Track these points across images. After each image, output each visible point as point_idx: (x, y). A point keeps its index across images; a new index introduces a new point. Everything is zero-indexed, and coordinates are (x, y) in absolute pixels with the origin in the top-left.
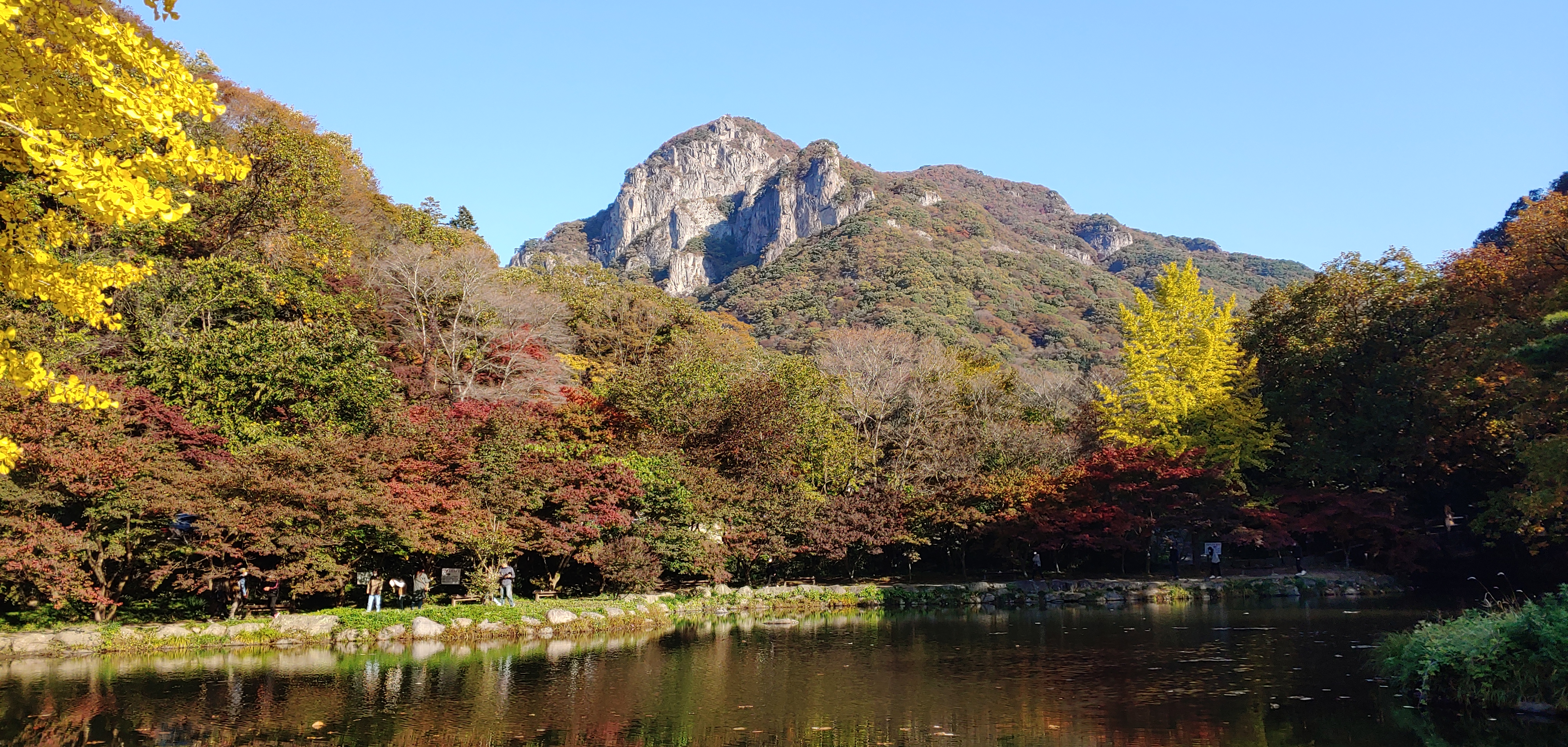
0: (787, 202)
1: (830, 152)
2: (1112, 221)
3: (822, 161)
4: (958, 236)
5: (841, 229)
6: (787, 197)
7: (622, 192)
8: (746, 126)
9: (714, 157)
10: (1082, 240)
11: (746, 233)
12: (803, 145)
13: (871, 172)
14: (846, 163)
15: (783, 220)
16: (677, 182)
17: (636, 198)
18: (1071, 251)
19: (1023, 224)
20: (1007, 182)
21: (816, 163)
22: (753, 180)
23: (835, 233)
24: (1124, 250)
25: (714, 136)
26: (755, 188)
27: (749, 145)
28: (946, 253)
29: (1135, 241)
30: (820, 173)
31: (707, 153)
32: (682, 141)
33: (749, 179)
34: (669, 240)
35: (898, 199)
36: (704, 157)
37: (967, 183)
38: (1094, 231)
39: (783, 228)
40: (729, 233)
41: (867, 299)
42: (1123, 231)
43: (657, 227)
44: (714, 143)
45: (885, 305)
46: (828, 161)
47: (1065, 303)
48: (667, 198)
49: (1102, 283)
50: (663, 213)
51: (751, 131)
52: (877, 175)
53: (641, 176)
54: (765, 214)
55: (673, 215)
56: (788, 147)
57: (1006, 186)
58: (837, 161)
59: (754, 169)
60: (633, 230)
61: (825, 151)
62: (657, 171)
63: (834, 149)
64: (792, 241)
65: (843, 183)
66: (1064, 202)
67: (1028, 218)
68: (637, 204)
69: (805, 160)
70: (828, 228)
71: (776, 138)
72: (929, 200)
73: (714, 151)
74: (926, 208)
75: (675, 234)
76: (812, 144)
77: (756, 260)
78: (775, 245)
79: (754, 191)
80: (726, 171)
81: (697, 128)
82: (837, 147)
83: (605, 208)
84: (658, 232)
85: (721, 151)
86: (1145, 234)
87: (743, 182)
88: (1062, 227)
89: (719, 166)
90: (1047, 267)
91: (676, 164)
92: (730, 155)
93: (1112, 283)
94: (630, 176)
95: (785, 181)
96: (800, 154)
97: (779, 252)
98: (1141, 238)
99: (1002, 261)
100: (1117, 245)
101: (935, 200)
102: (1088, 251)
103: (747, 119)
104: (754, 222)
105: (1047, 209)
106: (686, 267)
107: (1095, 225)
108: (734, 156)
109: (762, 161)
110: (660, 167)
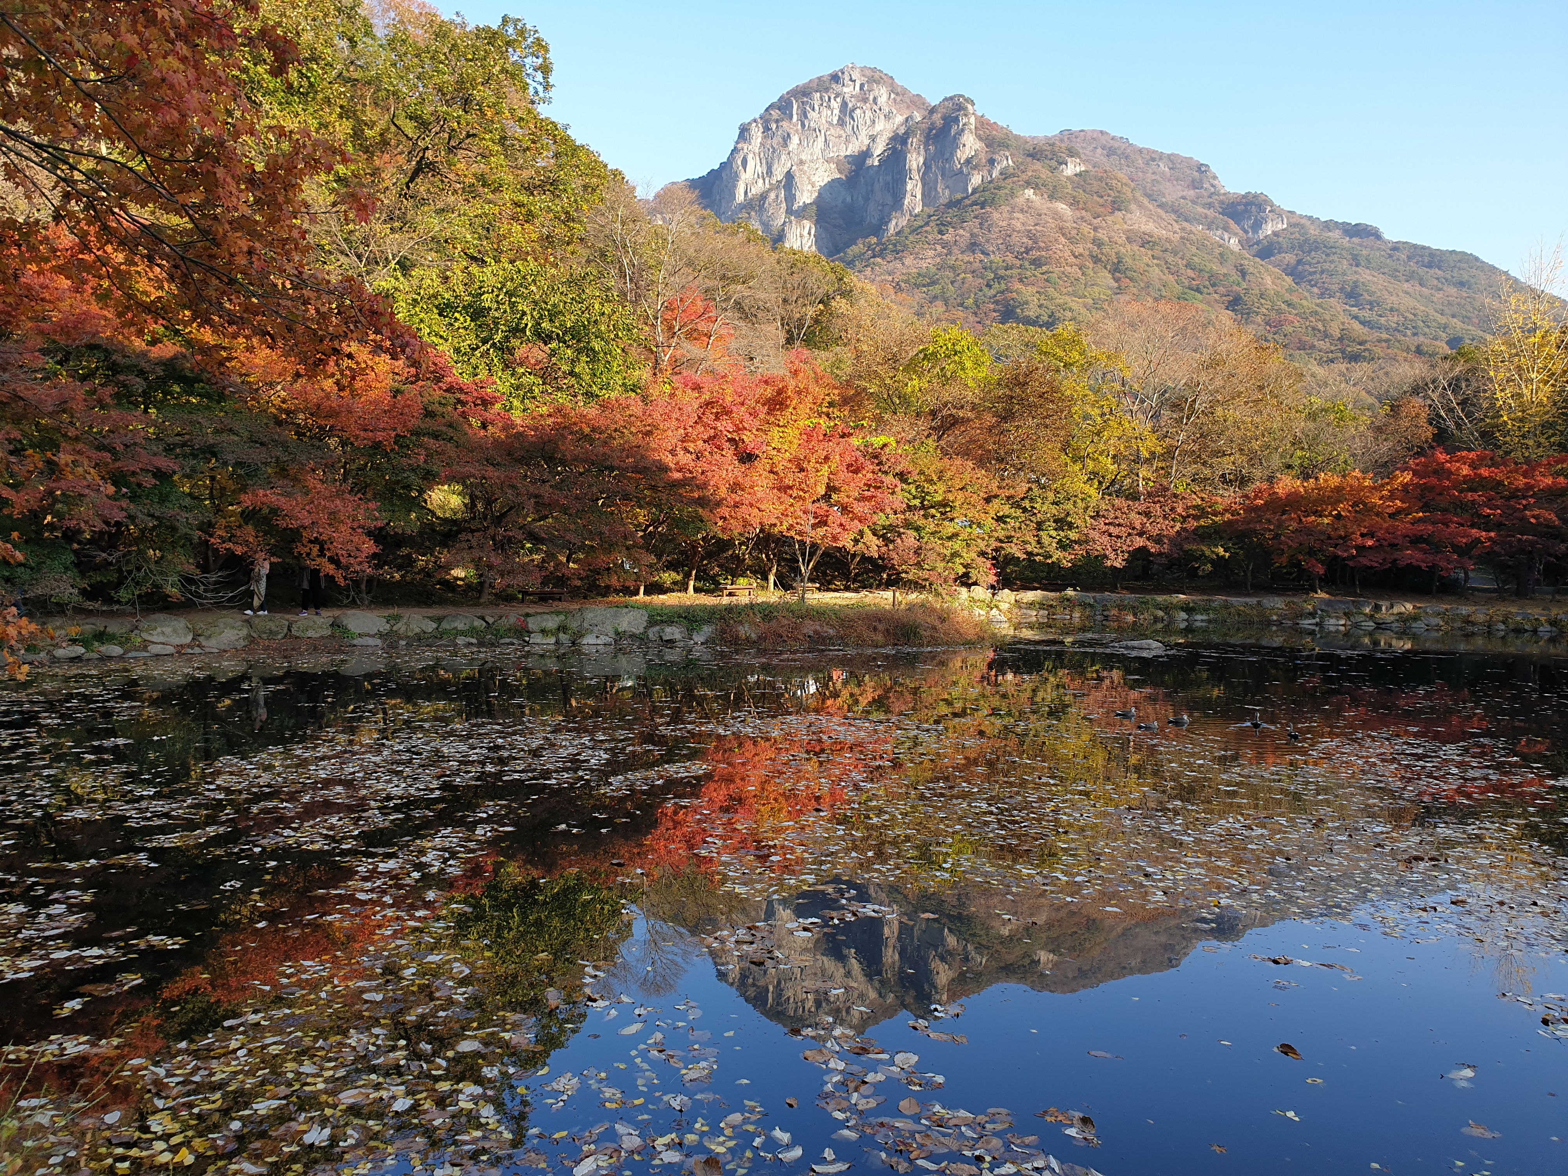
0: (915, 166)
1: (966, 109)
2: (1267, 201)
3: (956, 120)
4: (1101, 210)
5: (973, 198)
6: (915, 160)
7: (735, 150)
8: (875, 78)
9: (836, 111)
10: (1231, 222)
11: (867, 199)
12: (934, 100)
13: (1008, 134)
14: (983, 123)
15: (909, 186)
16: (795, 140)
17: (750, 157)
18: (1219, 232)
19: (1168, 199)
20: (1154, 152)
21: (950, 120)
22: (878, 140)
23: (967, 202)
24: (1275, 234)
25: (837, 88)
26: (879, 149)
27: (875, 99)
28: (1086, 229)
29: (1290, 225)
30: (953, 133)
31: (828, 107)
32: (803, 93)
33: (873, 138)
34: (784, 205)
35: (1038, 165)
36: (825, 112)
37: (1111, 152)
38: (1246, 211)
39: (908, 195)
40: (849, 199)
41: (998, 278)
42: (1278, 213)
43: (770, 190)
44: (837, 95)
45: (1018, 286)
46: (963, 120)
47: (1211, 290)
48: (783, 157)
49: (1251, 270)
50: (779, 174)
51: (878, 82)
52: (1017, 138)
53: (757, 134)
54: (889, 178)
55: (789, 176)
56: (917, 101)
57: (1153, 157)
58: (972, 120)
59: (880, 125)
60: (746, 193)
61: (960, 108)
62: (774, 126)
63: (970, 106)
64: (918, 210)
65: (979, 145)
66: (1215, 177)
67: (1173, 193)
68: (751, 164)
69: (937, 118)
70: (959, 196)
71: (905, 92)
72: (1071, 169)
73: (836, 105)
74: (1068, 178)
75: (790, 198)
76: (946, 99)
77: (878, 229)
78: (898, 214)
79: (878, 152)
80: (849, 128)
81: (819, 78)
82: (973, 104)
83: (716, 167)
84: (772, 195)
85: (844, 104)
86: (1301, 216)
87: (867, 142)
88: (1210, 206)
89: (841, 123)
90: (1194, 250)
91: (795, 117)
92: (853, 110)
93: (1262, 270)
94: (744, 132)
95: (914, 141)
96: (933, 110)
97: (903, 222)
98: (1297, 223)
99: (1146, 242)
100: (1268, 229)
101: (1078, 169)
102: (1236, 234)
103: (874, 70)
104: (877, 187)
105: (1195, 185)
106: (801, 236)
107: (1247, 204)
108: (858, 111)
109: (887, 117)
110: (777, 121)
